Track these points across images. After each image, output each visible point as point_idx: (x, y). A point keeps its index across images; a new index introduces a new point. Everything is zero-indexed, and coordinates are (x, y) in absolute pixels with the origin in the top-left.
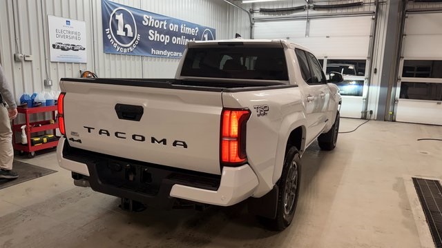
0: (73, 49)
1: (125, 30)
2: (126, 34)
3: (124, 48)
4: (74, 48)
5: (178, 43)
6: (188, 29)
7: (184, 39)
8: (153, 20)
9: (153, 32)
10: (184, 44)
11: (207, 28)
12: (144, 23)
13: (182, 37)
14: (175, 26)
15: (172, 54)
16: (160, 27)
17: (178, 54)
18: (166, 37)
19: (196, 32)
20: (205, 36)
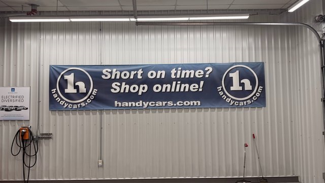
1: (76, 87)
2: (78, 90)
3: (73, 104)
4: (16, 109)
5: (164, 90)
6: (188, 72)
7: (178, 86)
8: (118, 73)
9: (119, 84)
10: (177, 90)
11: (236, 64)
12: (103, 77)
13: (174, 83)
14: (159, 72)
15: (152, 104)
16: (132, 77)
17: (164, 103)
18: (142, 86)
19: (208, 73)
20: (231, 75)
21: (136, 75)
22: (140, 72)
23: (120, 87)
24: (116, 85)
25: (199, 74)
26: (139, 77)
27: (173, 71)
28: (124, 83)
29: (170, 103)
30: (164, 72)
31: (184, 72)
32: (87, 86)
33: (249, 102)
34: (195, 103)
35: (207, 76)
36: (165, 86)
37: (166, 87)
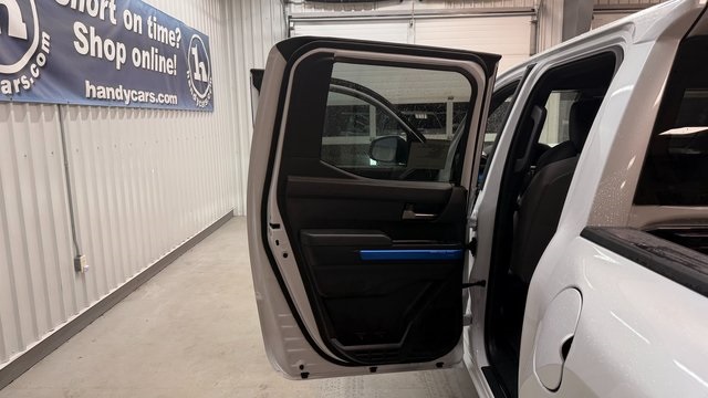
5: (144, 65)
7: (157, 57)
9: (85, 29)
10: (156, 69)
15: (134, 95)
16: (103, 15)
17: (147, 94)
18: (119, 47)
19: (178, 39)
20: (193, 51)
22: (113, 6)
23: (87, 36)
24: (81, 30)
25: (171, 38)
26: (113, 19)
27: (149, 22)
28: (92, 29)
29: (152, 97)
30: (140, 19)
31: (159, 28)
32: (27, 19)
34: (173, 98)
35: (178, 46)
36: (144, 54)
37: (146, 59)
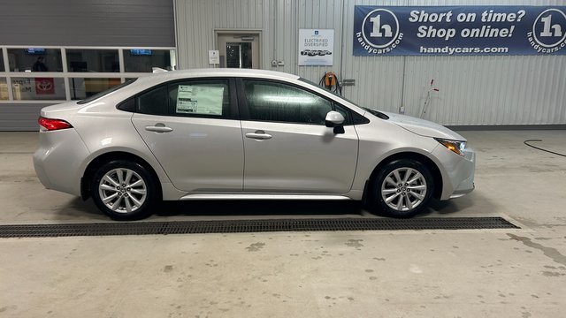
0: (319, 54)
1: (382, 31)
2: (383, 34)
3: (378, 49)
5: (472, 36)
6: (500, 15)
7: (488, 30)
8: (427, 15)
9: (426, 28)
10: (486, 36)
11: (550, 7)
12: (411, 20)
13: (484, 27)
14: (470, 15)
15: (458, 50)
16: (440, 20)
17: (471, 49)
18: (449, 30)
19: (520, 17)
20: (543, 20)
21: (444, 18)
22: (449, 14)
23: (427, 31)
24: (423, 29)
25: (511, 17)
26: (448, 20)
27: (485, 14)
28: (431, 27)
29: (477, 50)
30: (474, 15)
31: (495, 15)
33: (556, 49)
34: (503, 49)
35: (519, 20)
36: (474, 30)
37: (475, 32)
